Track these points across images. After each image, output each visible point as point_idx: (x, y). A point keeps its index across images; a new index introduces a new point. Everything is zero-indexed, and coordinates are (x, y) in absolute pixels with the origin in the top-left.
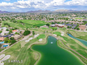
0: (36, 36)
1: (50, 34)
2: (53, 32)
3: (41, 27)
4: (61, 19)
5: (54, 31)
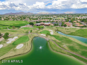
0: (10, 41)
1: (36, 35)
2: (39, 32)
3: (21, 27)
4: (45, 19)
5: (41, 31)
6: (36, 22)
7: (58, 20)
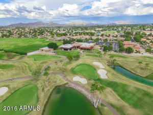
6: (64, 40)
7: (106, 36)
